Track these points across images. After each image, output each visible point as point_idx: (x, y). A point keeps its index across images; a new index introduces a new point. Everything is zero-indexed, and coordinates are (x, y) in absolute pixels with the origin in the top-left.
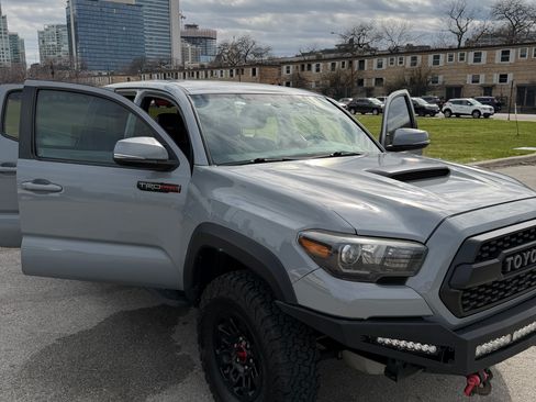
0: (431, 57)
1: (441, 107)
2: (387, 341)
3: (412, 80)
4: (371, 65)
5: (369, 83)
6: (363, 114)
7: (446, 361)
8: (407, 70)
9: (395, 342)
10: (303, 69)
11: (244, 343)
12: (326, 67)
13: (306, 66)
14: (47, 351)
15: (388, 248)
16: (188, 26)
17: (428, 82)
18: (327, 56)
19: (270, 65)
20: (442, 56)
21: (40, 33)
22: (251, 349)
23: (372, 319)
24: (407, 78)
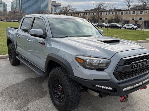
0: (121, 12)
1: (123, 26)
2: (98, 86)
3: (115, 19)
4: (104, 14)
5: (103, 19)
6: (101, 27)
7: (115, 92)
8: (114, 16)
9: (101, 86)
10: (85, 15)
11: (60, 87)
12: (91, 14)
13: (86, 14)
14: (7, 88)
15: (100, 61)
16: (53, 2)
17: (119, 19)
18: (92, 11)
19: (76, 13)
20: (124, 12)
21: (11, 2)
22: (62, 88)
23: (94, 80)
24: (114, 18)
